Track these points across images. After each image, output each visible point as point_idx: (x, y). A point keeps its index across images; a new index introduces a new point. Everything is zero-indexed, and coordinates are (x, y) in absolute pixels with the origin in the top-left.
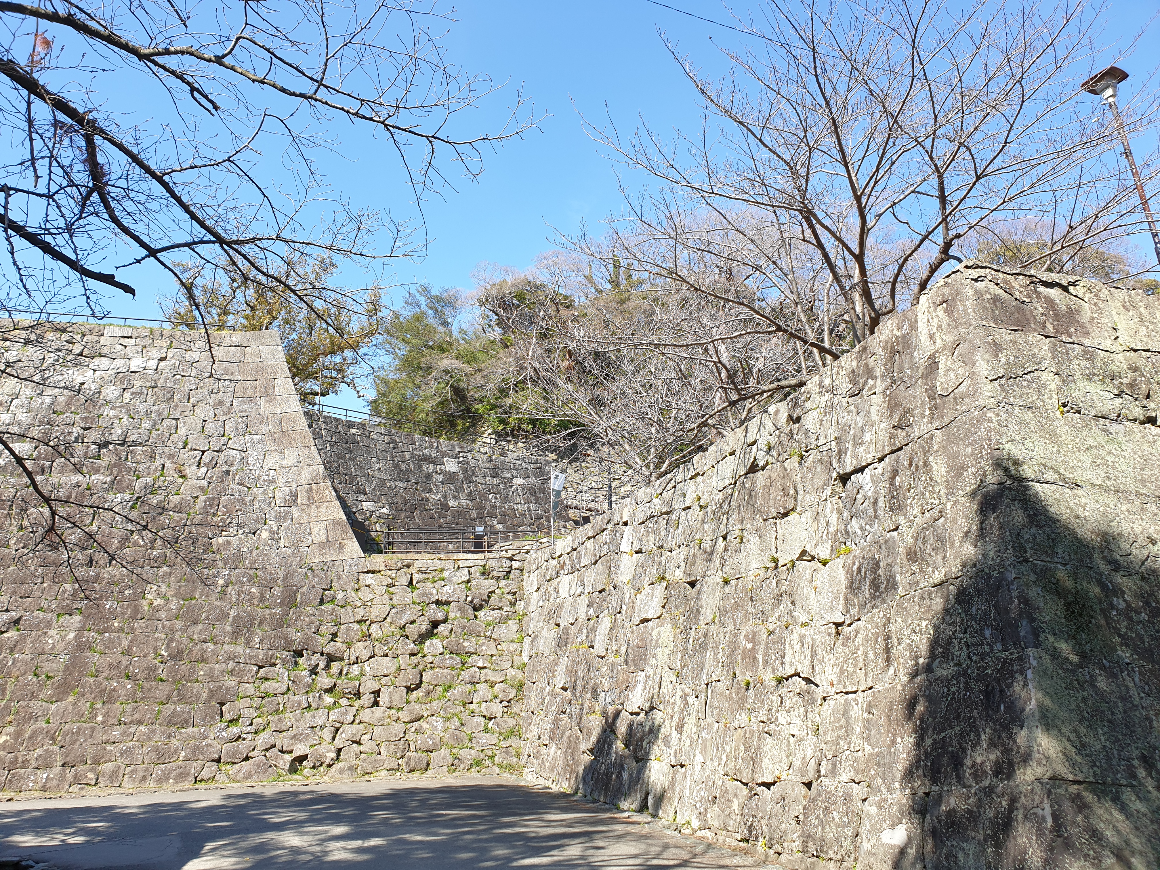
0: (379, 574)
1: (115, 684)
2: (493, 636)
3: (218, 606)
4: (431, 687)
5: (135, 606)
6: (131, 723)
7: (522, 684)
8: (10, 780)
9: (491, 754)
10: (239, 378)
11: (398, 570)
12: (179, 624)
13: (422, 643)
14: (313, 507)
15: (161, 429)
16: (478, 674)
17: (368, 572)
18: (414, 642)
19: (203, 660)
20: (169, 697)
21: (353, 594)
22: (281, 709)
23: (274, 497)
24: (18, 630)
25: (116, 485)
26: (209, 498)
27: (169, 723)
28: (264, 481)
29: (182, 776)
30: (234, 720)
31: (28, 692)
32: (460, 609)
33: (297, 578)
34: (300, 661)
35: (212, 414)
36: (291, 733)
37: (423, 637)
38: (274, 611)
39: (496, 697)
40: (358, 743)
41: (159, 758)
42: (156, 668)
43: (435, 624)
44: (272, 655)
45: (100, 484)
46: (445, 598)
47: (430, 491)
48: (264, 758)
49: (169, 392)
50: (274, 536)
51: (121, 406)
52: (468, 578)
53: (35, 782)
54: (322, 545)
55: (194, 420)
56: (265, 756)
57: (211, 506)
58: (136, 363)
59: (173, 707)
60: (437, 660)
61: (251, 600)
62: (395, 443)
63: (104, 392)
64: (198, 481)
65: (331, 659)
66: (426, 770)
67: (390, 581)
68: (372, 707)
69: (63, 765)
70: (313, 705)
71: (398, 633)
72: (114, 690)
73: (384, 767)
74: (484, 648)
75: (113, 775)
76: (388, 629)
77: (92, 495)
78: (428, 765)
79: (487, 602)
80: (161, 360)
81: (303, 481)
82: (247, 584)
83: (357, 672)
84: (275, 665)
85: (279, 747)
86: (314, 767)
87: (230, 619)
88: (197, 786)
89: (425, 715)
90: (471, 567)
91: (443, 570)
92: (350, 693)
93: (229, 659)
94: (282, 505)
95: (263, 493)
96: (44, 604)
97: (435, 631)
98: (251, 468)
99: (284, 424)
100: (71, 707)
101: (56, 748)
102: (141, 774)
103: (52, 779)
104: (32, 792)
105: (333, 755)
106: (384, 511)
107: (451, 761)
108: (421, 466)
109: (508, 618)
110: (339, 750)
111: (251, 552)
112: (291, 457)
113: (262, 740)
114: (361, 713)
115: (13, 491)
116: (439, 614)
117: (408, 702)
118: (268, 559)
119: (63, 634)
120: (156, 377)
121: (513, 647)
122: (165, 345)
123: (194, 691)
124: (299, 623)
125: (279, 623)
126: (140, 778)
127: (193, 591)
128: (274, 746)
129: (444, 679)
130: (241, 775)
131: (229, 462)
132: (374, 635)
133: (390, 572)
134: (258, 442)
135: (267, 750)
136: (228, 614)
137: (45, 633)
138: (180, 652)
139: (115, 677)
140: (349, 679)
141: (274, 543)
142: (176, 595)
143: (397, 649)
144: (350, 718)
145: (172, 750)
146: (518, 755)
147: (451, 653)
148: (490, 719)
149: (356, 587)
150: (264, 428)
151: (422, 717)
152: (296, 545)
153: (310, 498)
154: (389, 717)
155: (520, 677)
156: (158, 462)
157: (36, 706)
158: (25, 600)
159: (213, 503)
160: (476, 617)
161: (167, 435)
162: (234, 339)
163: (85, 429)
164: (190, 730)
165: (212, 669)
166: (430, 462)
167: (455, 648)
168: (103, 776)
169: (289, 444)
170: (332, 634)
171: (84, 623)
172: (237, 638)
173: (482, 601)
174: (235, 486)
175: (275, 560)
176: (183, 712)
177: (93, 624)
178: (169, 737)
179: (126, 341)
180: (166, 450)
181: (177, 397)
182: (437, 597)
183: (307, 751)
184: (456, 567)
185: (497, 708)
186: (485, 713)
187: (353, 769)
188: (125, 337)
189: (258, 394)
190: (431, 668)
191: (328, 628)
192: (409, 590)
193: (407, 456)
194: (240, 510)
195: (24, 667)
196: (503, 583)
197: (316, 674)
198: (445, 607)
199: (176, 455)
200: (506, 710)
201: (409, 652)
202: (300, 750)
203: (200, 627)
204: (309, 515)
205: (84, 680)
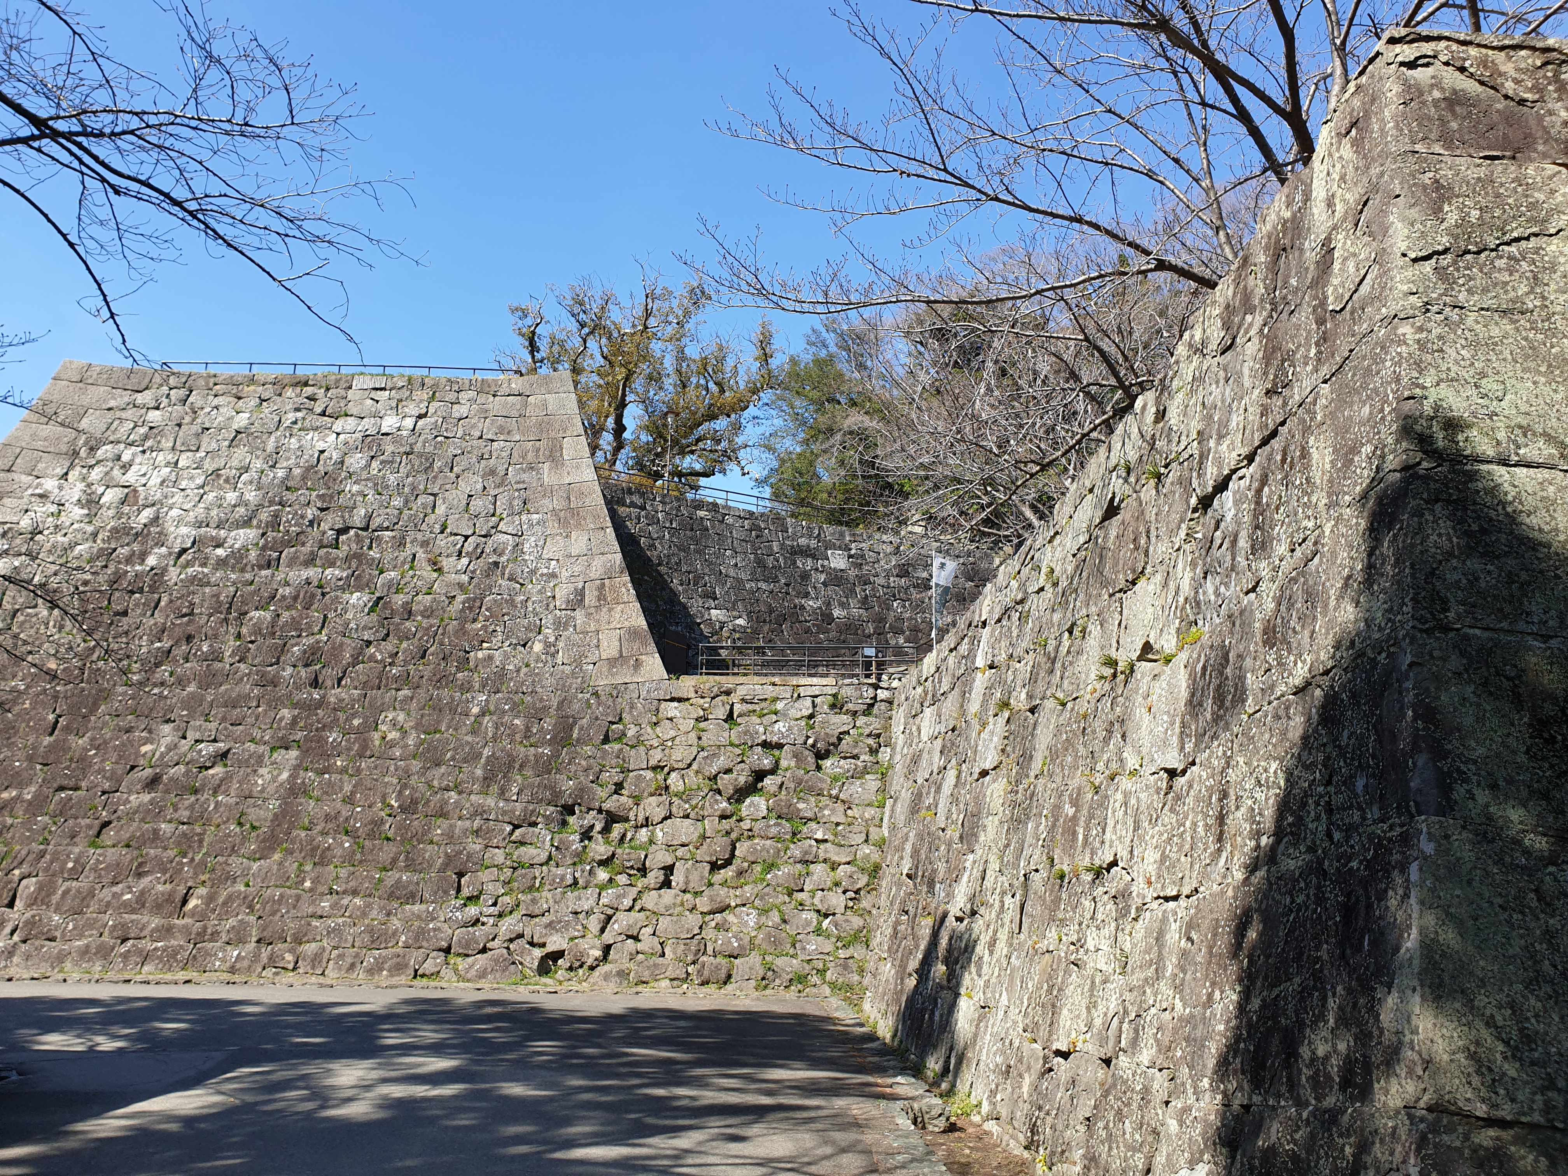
0: (687, 703)
1: (331, 841)
2: (842, 796)
3: (468, 743)
4: (746, 864)
5: (364, 740)
6: (344, 892)
7: (877, 868)
8: (194, 956)
9: (820, 966)
10: (518, 438)
11: (713, 698)
12: (416, 765)
13: (740, 801)
14: (604, 610)
15: (415, 508)
16: (815, 849)
17: (672, 700)
18: (729, 799)
19: (442, 814)
20: (394, 861)
21: (649, 730)
22: (537, 885)
23: (554, 597)
24: (226, 765)
25: (354, 582)
26: (469, 599)
27: (391, 896)
28: (542, 575)
29: (399, 968)
30: (473, 897)
31: (229, 845)
32: (795, 756)
33: (576, 706)
34: (571, 820)
35: (479, 486)
36: (545, 920)
37: (741, 794)
38: (540, 750)
39: (837, 884)
40: (636, 938)
41: (373, 942)
42: (382, 822)
43: (760, 775)
44: (533, 811)
45: (334, 580)
46: (775, 739)
47: (806, 595)
48: (505, 951)
49: (427, 460)
50: (550, 650)
51: (367, 479)
52: (810, 711)
53: (223, 960)
54: (612, 662)
55: (457, 496)
56: (508, 948)
57: (470, 608)
58: (389, 423)
59: (397, 876)
60: (758, 826)
61: (512, 735)
62: (759, 529)
63: (348, 461)
64: (457, 576)
65: (612, 818)
66: (725, 983)
67: (701, 713)
68: (660, 888)
69: (258, 941)
70: (581, 882)
71: (706, 785)
72: (328, 848)
73: (667, 974)
74: (826, 812)
75: (316, 960)
76: (693, 780)
77: (323, 594)
78: (729, 976)
79: (836, 746)
80: (420, 417)
81: (593, 575)
82: (510, 713)
83: (645, 839)
84: (534, 824)
85: (528, 937)
86: (571, 969)
87: (483, 761)
88: (415, 983)
89: (733, 904)
90: (816, 696)
91: (775, 700)
92: (632, 867)
93: (475, 814)
94: (563, 607)
95: (540, 592)
96: (257, 733)
97: (760, 785)
98: (527, 557)
99: (572, 499)
100: (275, 867)
101: (252, 918)
102: (349, 960)
103: (244, 958)
104: (218, 974)
105: (598, 953)
106: (741, 622)
107: (761, 973)
108: (795, 562)
109: (865, 771)
110: (607, 949)
111: (518, 671)
112: (579, 542)
113: (508, 926)
114: (645, 897)
115: (232, 589)
116: (766, 762)
117: (710, 884)
118: (540, 681)
119: (275, 773)
120: (412, 440)
121: (869, 813)
122: (426, 397)
123: (427, 855)
124: (573, 768)
125: (546, 767)
126: (348, 966)
127: (439, 722)
128: (521, 936)
129: (764, 854)
130: (472, 973)
131: (499, 551)
132: (673, 788)
133: (702, 701)
134: (538, 523)
135: (511, 940)
136: (481, 754)
137: (255, 771)
138: (414, 802)
139: (331, 831)
140: (632, 848)
141: (549, 658)
142: (416, 727)
143: (703, 808)
144: (627, 902)
145: (390, 932)
146: (861, 971)
147: (779, 817)
148: (826, 916)
149: (654, 719)
150: (547, 504)
151: (729, 906)
152: (578, 662)
153: (601, 597)
154: (682, 904)
155: (876, 857)
156: (409, 550)
157: (236, 863)
158: (235, 728)
159: (473, 606)
160: (819, 768)
161: (422, 516)
162: (513, 386)
163: (322, 510)
164: (417, 908)
165: (452, 827)
166: (808, 556)
167: (785, 810)
168: (304, 960)
169: (578, 525)
170: (616, 784)
171: (301, 758)
172: (488, 786)
173: (830, 745)
174: (504, 583)
175: (549, 681)
176: (409, 882)
177: (311, 762)
178: (388, 914)
179: (378, 395)
180: (419, 536)
181: (438, 464)
182: (764, 737)
183: (564, 946)
184: (796, 695)
185: (837, 901)
186: (820, 907)
187: (623, 974)
188: (377, 389)
189: (542, 459)
190: (749, 837)
191: (611, 776)
192: (727, 726)
193: (776, 547)
194: (508, 614)
195: (227, 814)
196: (861, 721)
197: (590, 839)
198: (776, 752)
199: (432, 542)
200: (851, 904)
201: (718, 813)
202: (555, 943)
203: (443, 769)
204: (598, 621)
205: (295, 833)
